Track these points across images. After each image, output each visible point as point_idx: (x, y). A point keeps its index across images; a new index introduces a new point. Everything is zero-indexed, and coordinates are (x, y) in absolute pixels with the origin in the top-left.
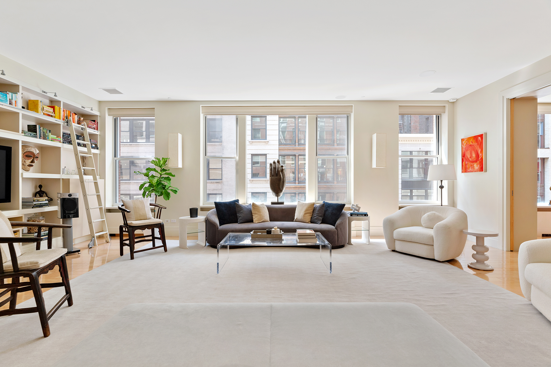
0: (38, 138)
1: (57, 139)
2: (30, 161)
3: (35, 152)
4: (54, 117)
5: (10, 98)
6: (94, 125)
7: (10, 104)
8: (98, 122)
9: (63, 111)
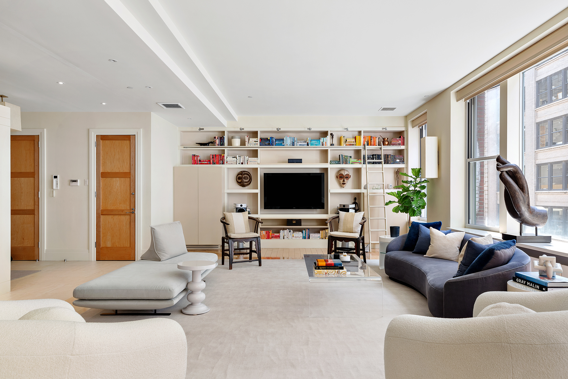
0: (341, 163)
1: (358, 161)
2: (342, 180)
3: (344, 174)
4: (355, 145)
5: (322, 141)
6: (399, 141)
7: (322, 145)
8: (404, 138)
9: (364, 138)
